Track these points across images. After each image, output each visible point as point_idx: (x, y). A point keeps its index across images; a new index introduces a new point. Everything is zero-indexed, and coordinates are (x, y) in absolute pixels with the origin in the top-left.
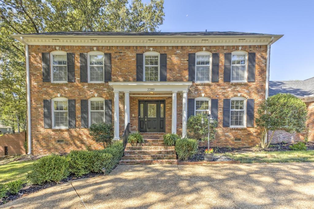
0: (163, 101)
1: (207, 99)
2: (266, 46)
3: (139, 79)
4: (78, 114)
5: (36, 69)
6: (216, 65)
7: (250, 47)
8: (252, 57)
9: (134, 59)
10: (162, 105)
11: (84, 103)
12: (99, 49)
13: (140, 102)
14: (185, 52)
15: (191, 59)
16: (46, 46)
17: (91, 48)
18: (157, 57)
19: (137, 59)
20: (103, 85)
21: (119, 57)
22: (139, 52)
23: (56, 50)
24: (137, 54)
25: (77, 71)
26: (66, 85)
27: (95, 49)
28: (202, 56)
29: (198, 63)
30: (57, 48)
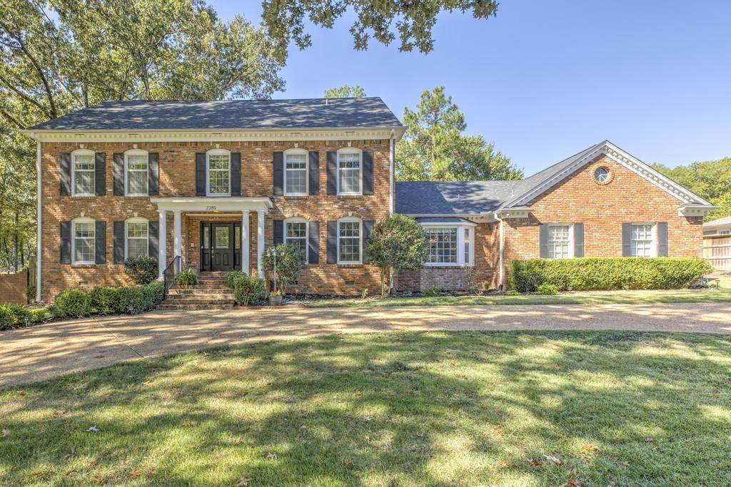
0: (239, 224)
1: (303, 221)
2: (389, 140)
3: (200, 192)
4: (110, 243)
5: (52, 176)
6: (314, 170)
7: (365, 142)
8: (368, 159)
9: (192, 161)
10: (237, 229)
11: (119, 226)
12: (141, 146)
13: (203, 224)
14: (268, 150)
15: (277, 158)
16: (66, 144)
17: (130, 146)
18: (227, 156)
19: (196, 161)
20: (146, 199)
21: (170, 158)
22: (200, 150)
23: (79, 148)
24: (197, 154)
25: (110, 180)
26: (93, 199)
27: (135, 146)
28: (295, 155)
29: (289, 166)
30: (82, 146)
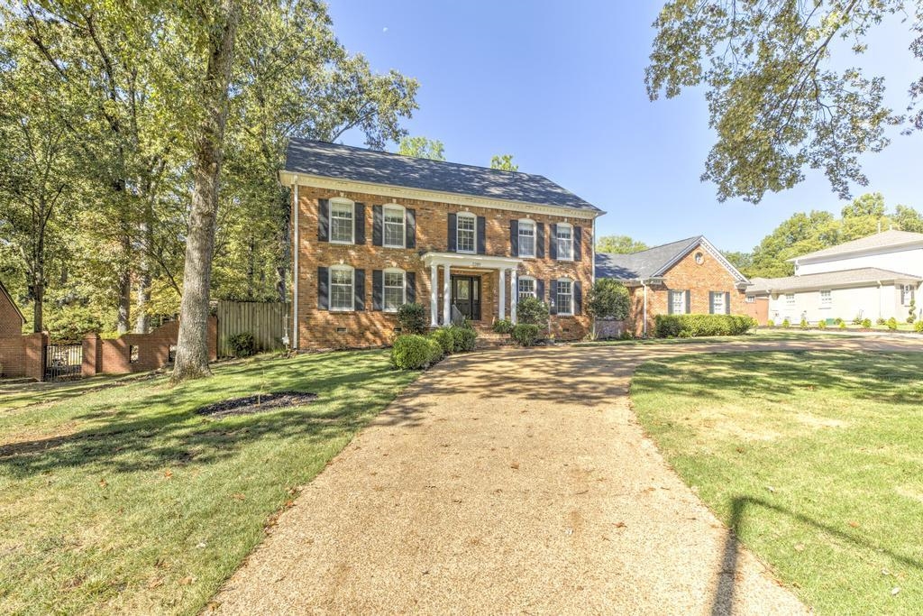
0: (479, 279)
1: (532, 279)
2: (591, 220)
3: (451, 248)
4: (369, 291)
5: (309, 220)
6: (541, 239)
7: (576, 219)
8: (578, 231)
9: (445, 220)
10: (475, 283)
11: (377, 274)
12: (400, 201)
14: (507, 217)
15: (514, 225)
16: (324, 190)
17: (389, 200)
18: (473, 219)
19: (449, 221)
20: (404, 251)
21: (424, 216)
22: (452, 211)
23: (339, 196)
24: (449, 214)
25: (369, 231)
26: (353, 248)
27: (395, 201)
28: (526, 223)
29: (521, 232)
30: (342, 194)
